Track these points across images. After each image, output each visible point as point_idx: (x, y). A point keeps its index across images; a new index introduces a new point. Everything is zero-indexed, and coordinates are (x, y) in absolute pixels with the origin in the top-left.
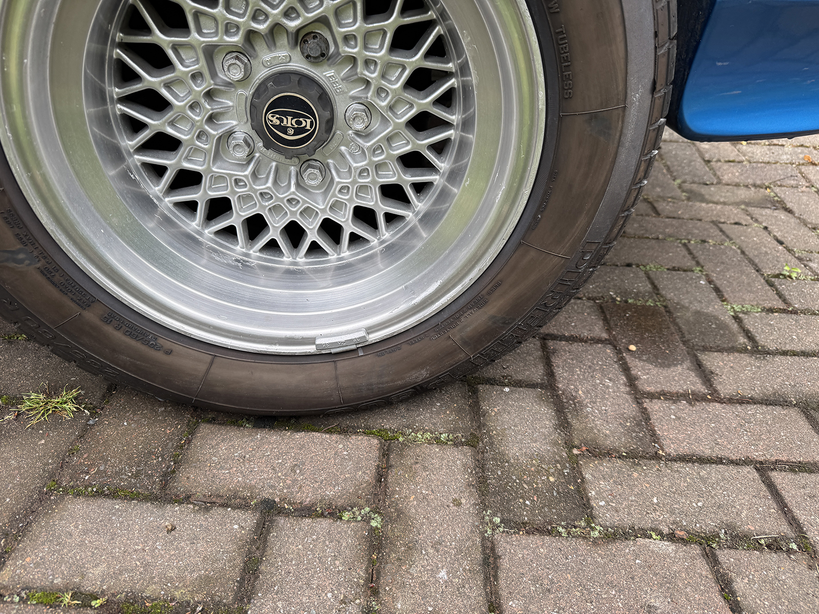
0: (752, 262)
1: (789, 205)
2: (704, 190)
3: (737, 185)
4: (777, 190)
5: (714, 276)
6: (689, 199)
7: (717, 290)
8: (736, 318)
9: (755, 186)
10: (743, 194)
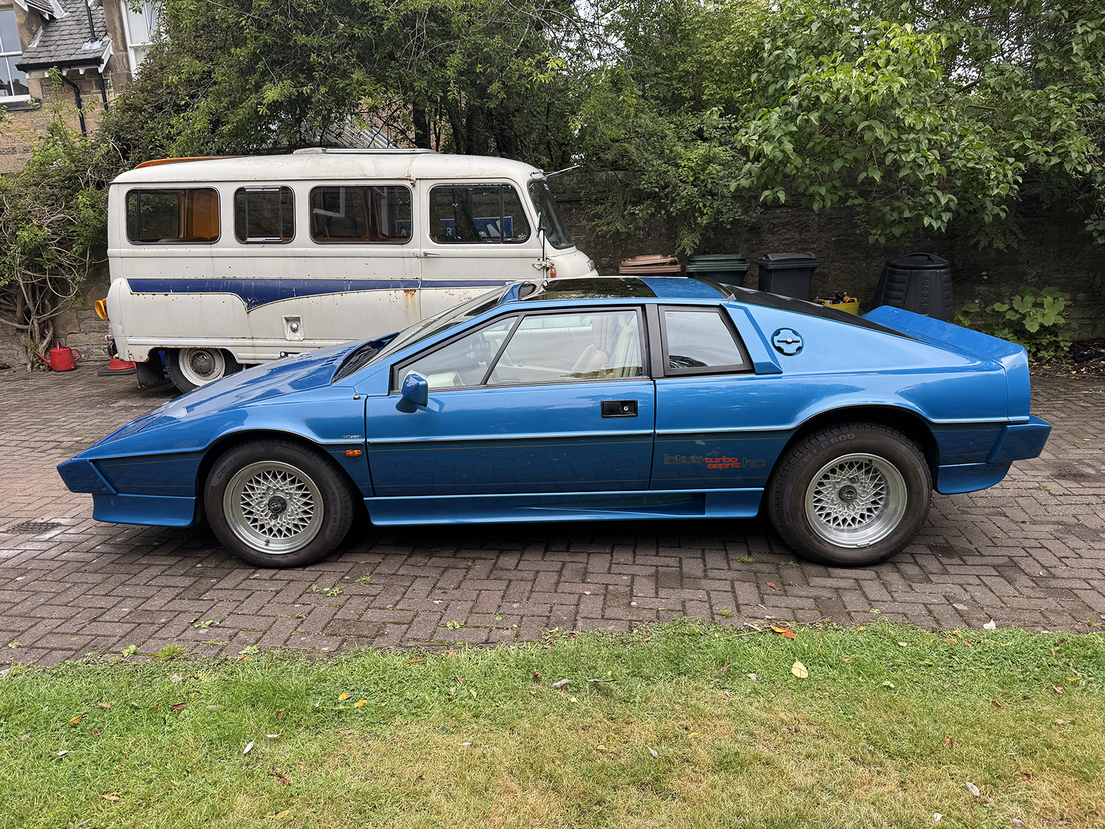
0: (984, 533)
1: (1007, 514)
2: (969, 510)
3: (985, 507)
4: (1003, 508)
5: (969, 538)
6: (962, 514)
7: (970, 541)
8: (976, 548)
9: (992, 507)
10: (987, 511)
